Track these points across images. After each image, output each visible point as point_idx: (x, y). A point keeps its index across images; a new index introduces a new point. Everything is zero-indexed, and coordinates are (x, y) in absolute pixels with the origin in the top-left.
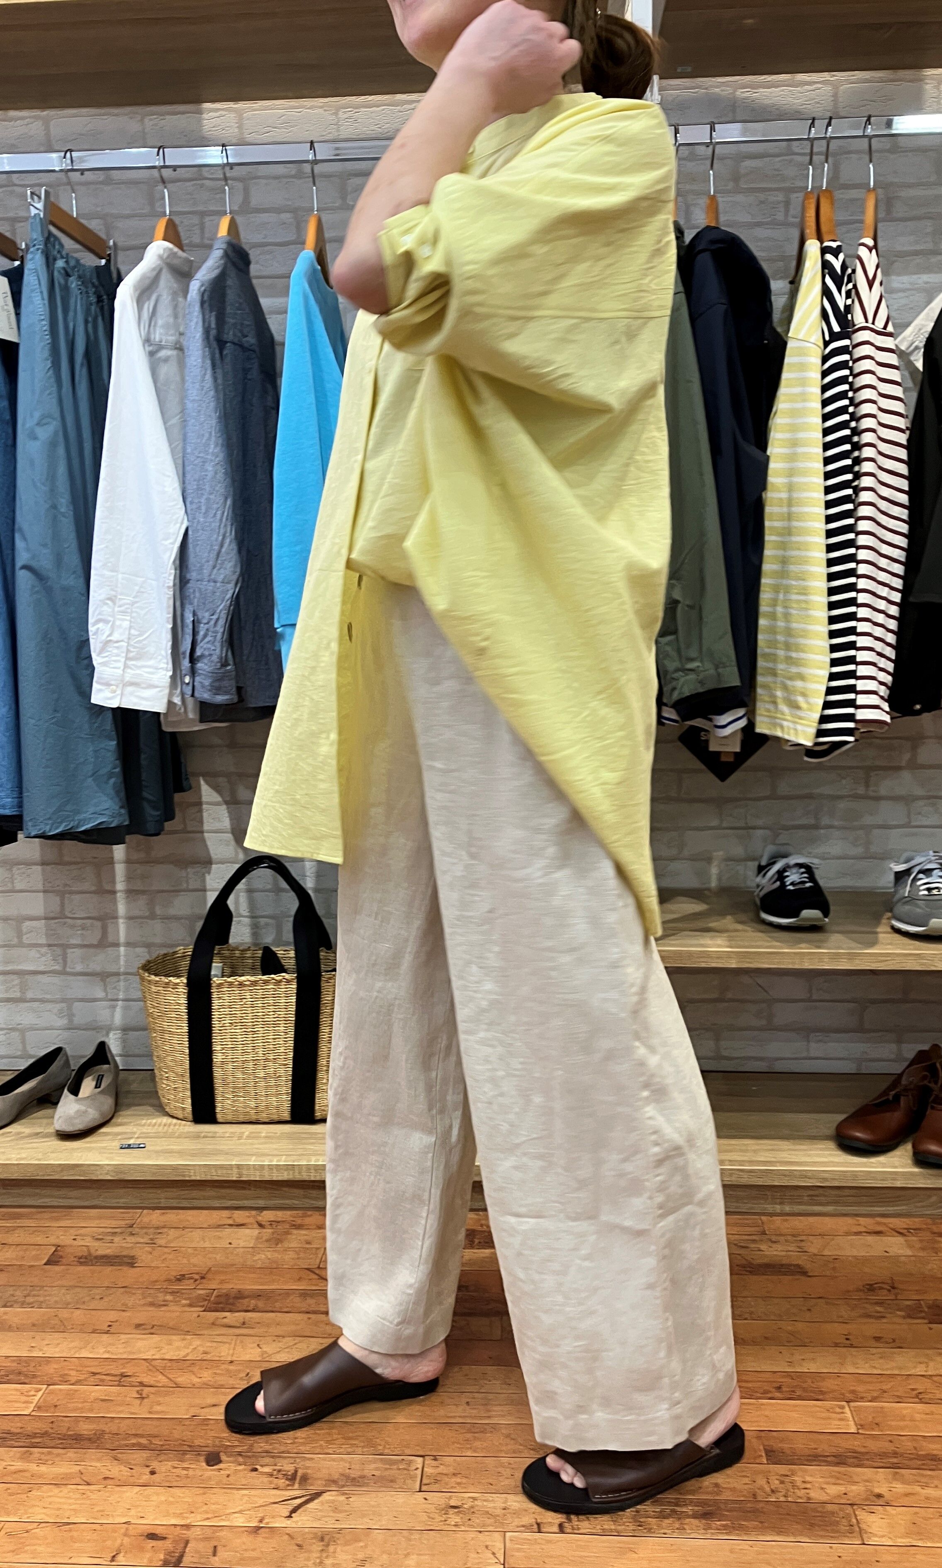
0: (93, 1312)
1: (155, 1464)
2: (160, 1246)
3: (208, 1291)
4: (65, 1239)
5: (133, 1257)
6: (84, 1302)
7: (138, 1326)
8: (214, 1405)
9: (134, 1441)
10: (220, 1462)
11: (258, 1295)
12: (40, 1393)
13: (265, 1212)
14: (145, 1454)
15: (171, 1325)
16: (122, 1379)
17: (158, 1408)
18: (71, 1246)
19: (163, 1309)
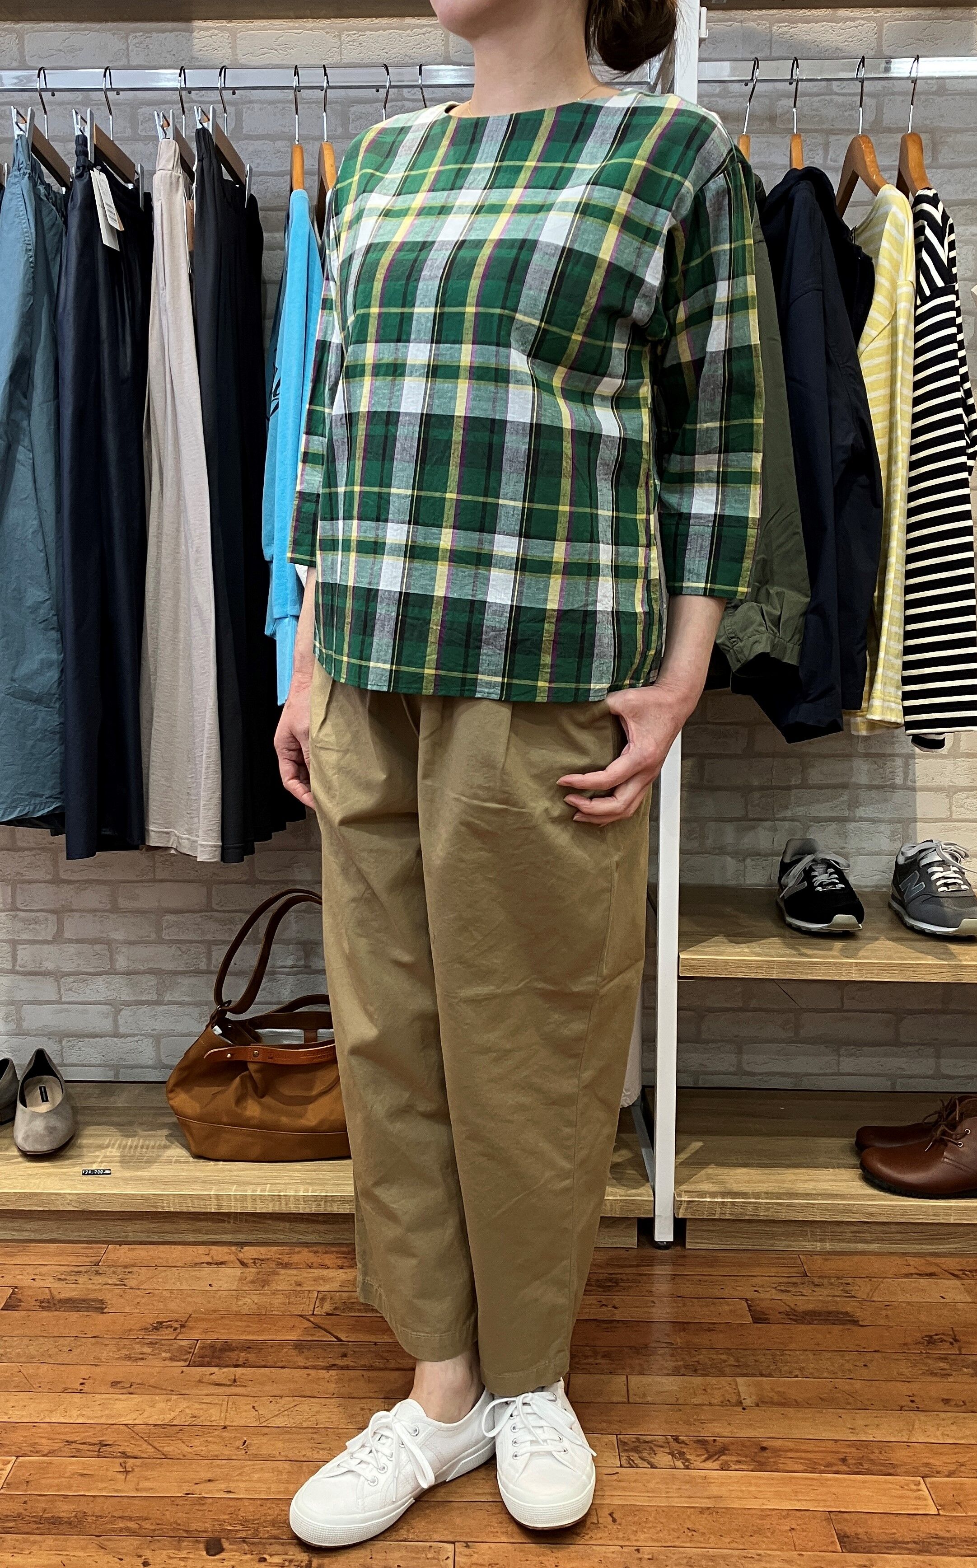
0: (62, 1368)
1: (148, 1554)
2: (131, 1288)
3: (191, 1342)
4: (24, 1280)
5: (101, 1301)
6: (50, 1356)
7: (114, 1384)
8: (209, 1481)
9: (121, 1525)
10: (221, 1550)
11: (248, 1347)
12: (9, 1466)
13: (246, 1249)
14: (134, 1542)
15: (152, 1382)
16: (101, 1448)
17: (147, 1484)
18: (30, 1287)
19: (141, 1363)
